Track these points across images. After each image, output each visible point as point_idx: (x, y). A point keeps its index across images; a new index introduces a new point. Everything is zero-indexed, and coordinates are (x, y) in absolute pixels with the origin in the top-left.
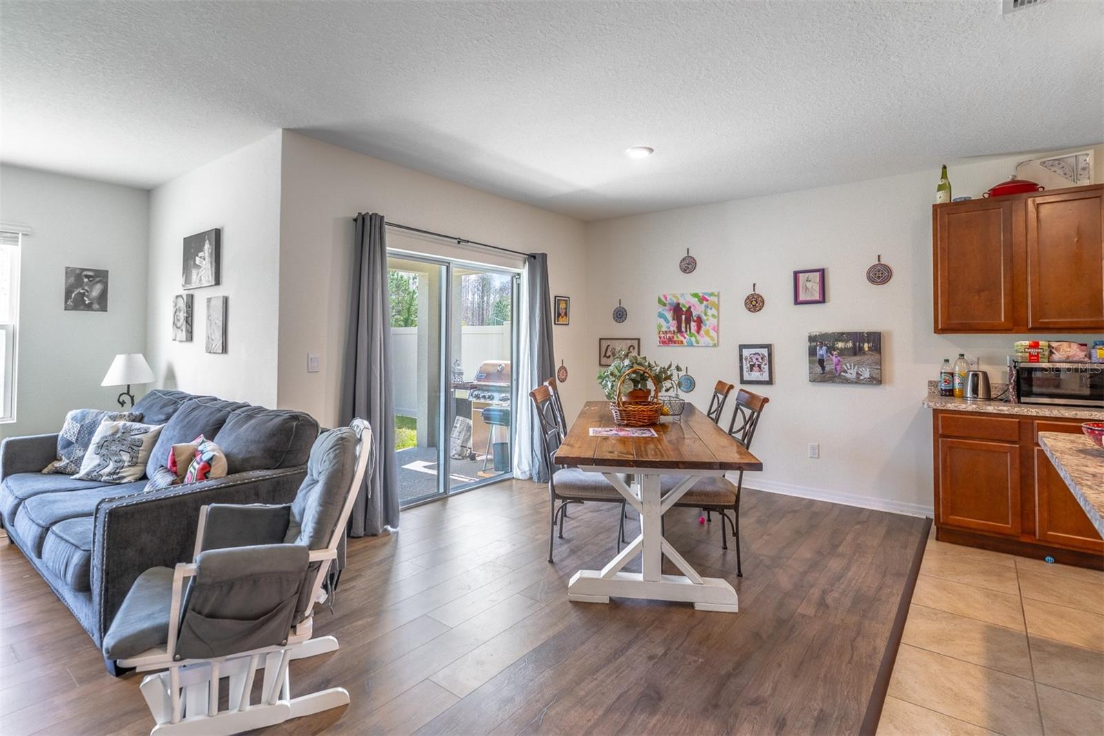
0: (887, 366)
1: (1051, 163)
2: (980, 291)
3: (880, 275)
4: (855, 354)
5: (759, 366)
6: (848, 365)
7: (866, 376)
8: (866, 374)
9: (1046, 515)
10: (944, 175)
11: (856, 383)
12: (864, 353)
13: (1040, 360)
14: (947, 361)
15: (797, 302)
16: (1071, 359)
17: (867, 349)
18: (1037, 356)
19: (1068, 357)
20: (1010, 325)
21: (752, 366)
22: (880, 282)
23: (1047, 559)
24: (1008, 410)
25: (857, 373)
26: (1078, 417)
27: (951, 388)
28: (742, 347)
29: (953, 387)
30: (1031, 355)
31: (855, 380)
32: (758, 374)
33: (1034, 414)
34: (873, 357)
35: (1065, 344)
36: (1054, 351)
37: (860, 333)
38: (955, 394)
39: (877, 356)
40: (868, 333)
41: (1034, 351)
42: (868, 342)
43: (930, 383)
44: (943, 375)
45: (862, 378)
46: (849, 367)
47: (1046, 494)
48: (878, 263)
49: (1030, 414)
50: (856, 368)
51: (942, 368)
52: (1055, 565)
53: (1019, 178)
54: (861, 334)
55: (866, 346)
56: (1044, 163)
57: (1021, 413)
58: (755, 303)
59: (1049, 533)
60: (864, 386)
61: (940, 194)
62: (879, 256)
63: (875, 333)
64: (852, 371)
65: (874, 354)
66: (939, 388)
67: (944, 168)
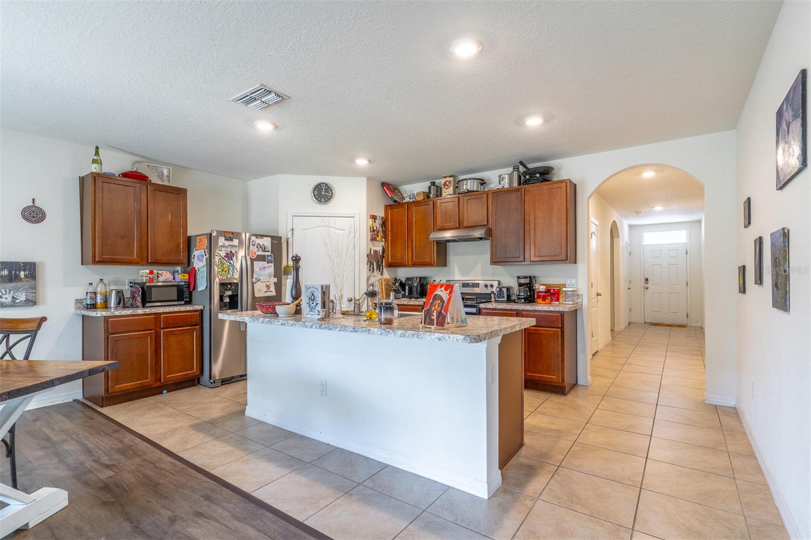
0: (40, 290)
1: (152, 167)
2: (123, 238)
3: (34, 214)
4: (11, 281)
6: (3, 291)
7: (22, 299)
8: (22, 297)
9: (166, 367)
10: (97, 153)
11: (12, 306)
12: (21, 280)
13: (154, 281)
14: (91, 284)
16: (167, 281)
17: (23, 276)
18: (152, 279)
19: (166, 279)
20: (139, 260)
22: (35, 221)
23: (164, 392)
24: (149, 311)
25: (13, 298)
26: (181, 310)
27: (94, 303)
29: (96, 302)
30: (150, 279)
31: (10, 304)
33: (162, 311)
34: (28, 283)
35: (165, 272)
36: (159, 276)
37: (16, 262)
38: (97, 307)
39: (33, 282)
40: (24, 263)
41: (151, 276)
42: (24, 270)
43: (77, 300)
44: (89, 294)
45: (17, 301)
46: (4, 293)
47: (166, 356)
48: (32, 205)
49: (160, 312)
50: (12, 292)
51: (87, 289)
52: (168, 393)
53: (138, 171)
54: (17, 264)
55: (22, 274)
56: (149, 166)
57: (156, 312)
59: (168, 376)
60: (20, 308)
61: (95, 165)
62: (33, 200)
63: (32, 263)
64: (7, 296)
65: (29, 280)
66: (84, 304)
67: (97, 148)
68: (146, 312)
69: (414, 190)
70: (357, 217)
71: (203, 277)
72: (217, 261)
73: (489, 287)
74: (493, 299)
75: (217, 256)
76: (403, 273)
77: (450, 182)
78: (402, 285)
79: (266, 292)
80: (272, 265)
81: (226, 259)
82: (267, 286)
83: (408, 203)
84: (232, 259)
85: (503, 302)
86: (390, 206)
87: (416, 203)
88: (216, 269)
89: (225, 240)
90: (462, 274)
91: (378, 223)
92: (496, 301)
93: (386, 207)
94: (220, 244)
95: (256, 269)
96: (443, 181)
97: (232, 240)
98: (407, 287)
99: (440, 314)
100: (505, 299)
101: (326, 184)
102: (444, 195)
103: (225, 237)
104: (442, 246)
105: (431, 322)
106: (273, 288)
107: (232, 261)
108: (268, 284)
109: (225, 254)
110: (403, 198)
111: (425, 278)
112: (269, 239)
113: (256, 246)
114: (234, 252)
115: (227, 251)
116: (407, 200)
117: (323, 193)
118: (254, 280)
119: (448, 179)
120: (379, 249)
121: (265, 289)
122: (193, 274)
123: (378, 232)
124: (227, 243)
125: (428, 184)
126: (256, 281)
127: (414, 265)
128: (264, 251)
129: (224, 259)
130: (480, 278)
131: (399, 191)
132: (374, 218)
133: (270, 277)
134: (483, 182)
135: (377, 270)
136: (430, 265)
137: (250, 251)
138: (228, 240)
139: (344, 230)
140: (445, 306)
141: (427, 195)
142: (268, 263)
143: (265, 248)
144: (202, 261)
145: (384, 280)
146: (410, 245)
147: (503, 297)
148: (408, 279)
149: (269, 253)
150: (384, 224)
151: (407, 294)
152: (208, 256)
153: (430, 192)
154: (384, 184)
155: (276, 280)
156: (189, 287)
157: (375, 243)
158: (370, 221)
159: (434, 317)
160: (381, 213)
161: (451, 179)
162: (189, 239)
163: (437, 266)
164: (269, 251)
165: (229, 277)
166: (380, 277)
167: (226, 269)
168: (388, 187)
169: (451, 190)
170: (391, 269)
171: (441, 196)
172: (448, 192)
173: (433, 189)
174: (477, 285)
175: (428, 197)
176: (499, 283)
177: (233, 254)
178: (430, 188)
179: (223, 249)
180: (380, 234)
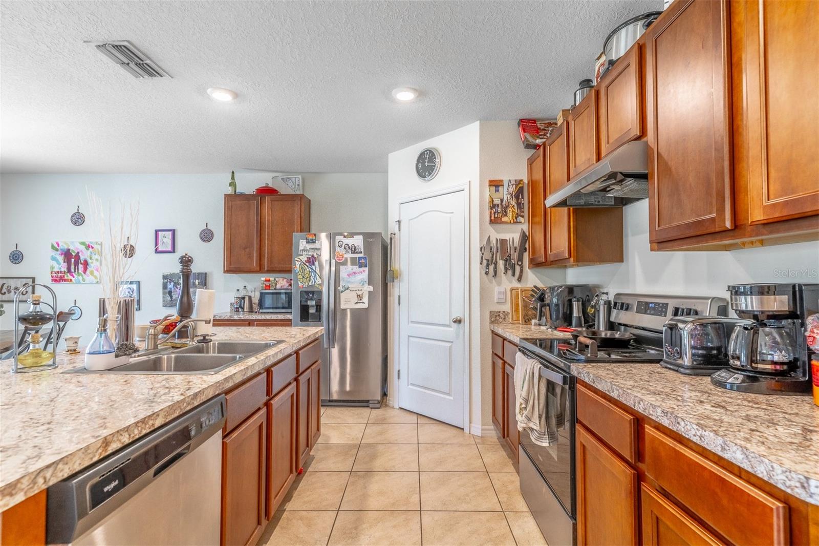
1: (285, 180)
3: (207, 236)
10: (233, 178)
12: (196, 287)
13: (271, 288)
14: (239, 290)
16: (282, 288)
17: (197, 284)
18: (269, 286)
20: (258, 269)
22: (207, 240)
30: (266, 286)
35: (281, 279)
36: (277, 283)
40: (198, 273)
41: (267, 283)
42: (198, 279)
43: (231, 304)
44: (235, 299)
48: (206, 228)
51: (236, 295)
53: (269, 185)
54: (194, 274)
55: (197, 282)
56: (283, 179)
57: (249, 318)
58: (128, 251)
61: (231, 188)
62: (207, 224)
65: (201, 287)
66: (234, 307)
67: (233, 173)
68: (241, 317)
70: (467, 189)
72: (298, 267)
75: (298, 261)
79: (357, 303)
80: (367, 269)
81: (307, 264)
82: (358, 296)
83: (544, 142)
84: (314, 265)
86: (531, 157)
87: (551, 138)
89: (307, 243)
91: (505, 194)
93: (528, 161)
94: (301, 248)
95: (343, 274)
97: (314, 242)
101: (429, 150)
103: (307, 239)
106: (366, 299)
107: (313, 267)
108: (359, 293)
109: (306, 259)
112: (361, 237)
113: (343, 247)
114: (316, 256)
115: (308, 255)
117: (427, 164)
118: (339, 288)
120: (512, 236)
121: (356, 300)
124: (309, 246)
126: (343, 290)
128: (354, 253)
129: (304, 264)
132: (496, 185)
133: (363, 284)
135: (506, 273)
137: (336, 254)
138: (310, 243)
139: (452, 213)
142: (360, 267)
143: (355, 249)
145: (522, 291)
148: (551, 289)
149: (362, 255)
150: (522, 191)
155: (371, 289)
157: (502, 226)
160: (514, 174)
164: (361, 253)
165: (310, 284)
166: (516, 284)
167: (307, 275)
174: (663, 309)
177: (315, 258)
179: (304, 253)
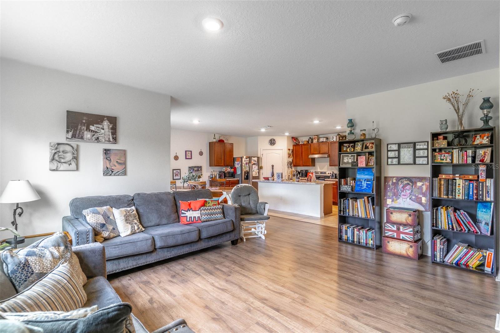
0: (202, 173)
2: (220, 159)
4: (198, 171)
5: (178, 175)
10: (215, 136)
12: (199, 171)
14: (212, 172)
15: (186, 158)
18: (226, 170)
19: (229, 170)
20: (223, 165)
21: (176, 175)
22: (201, 155)
26: (234, 180)
28: (173, 170)
29: (213, 177)
32: (177, 177)
35: (229, 168)
39: (201, 171)
40: (199, 166)
42: (200, 168)
44: (211, 175)
48: (201, 151)
58: (176, 158)
61: (214, 140)
63: (201, 166)
67: (215, 134)
69: (303, 140)
70: (284, 150)
71: (239, 170)
73: (329, 174)
74: (330, 178)
76: (299, 169)
77: (316, 138)
78: (299, 173)
83: (301, 144)
85: (333, 179)
86: (295, 145)
87: (304, 144)
88: (243, 167)
90: (320, 169)
91: (291, 151)
92: (331, 178)
93: (293, 145)
94: (244, 160)
95: (253, 167)
96: (314, 137)
98: (301, 174)
99: (310, 179)
100: (334, 178)
101: (274, 139)
102: (314, 142)
104: (313, 160)
105: (308, 181)
106: (257, 174)
107: (247, 165)
108: (256, 172)
110: (299, 142)
111: (307, 170)
112: (257, 158)
113: (253, 160)
116: (301, 143)
117: (272, 142)
118: (253, 171)
119: (315, 137)
120: (291, 160)
121: (255, 174)
122: (235, 169)
123: (291, 154)
124: (246, 160)
125: (308, 138)
127: (303, 166)
129: (245, 164)
130: (326, 171)
131: (298, 140)
132: (289, 150)
134: (327, 138)
135: (290, 167)
136: (309, 166)
137: (252, 162)
139: (279, 154)
140: (311, 177)
141: (308, 142)
142: (256, 165)
144: (239, 165)
145: (293, 171)
146: (302, 159)
147: (334, 177)
148: (301, 171)
149: (256, 162)
150: (293, 151)
151: (301, 176)
152: (241, 164)
153: (309, 141)
154: (292, 138)
155: (258, 171)
156: (234, 173)
157: (290, 158)
158: (288, 151)
159: (309, 180)
160: (291, 148)
161: (316, 137)
162: (234, 158)
163: (312, 166)
165: (246, 170)
166: (291, 170)
167: (246, 168)
168: (294, 139)
169: (316, 140)
170: (295, 167)
171: (313, 142)
172: (315, 141)
173: (310, 140)
174: (325, 173)
175: (308, 143)
176: (333, 172)
177: (247, 163)
178: (309, 139)
180: (291, 155)
